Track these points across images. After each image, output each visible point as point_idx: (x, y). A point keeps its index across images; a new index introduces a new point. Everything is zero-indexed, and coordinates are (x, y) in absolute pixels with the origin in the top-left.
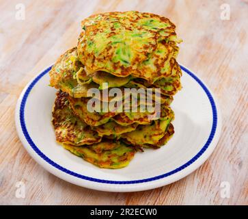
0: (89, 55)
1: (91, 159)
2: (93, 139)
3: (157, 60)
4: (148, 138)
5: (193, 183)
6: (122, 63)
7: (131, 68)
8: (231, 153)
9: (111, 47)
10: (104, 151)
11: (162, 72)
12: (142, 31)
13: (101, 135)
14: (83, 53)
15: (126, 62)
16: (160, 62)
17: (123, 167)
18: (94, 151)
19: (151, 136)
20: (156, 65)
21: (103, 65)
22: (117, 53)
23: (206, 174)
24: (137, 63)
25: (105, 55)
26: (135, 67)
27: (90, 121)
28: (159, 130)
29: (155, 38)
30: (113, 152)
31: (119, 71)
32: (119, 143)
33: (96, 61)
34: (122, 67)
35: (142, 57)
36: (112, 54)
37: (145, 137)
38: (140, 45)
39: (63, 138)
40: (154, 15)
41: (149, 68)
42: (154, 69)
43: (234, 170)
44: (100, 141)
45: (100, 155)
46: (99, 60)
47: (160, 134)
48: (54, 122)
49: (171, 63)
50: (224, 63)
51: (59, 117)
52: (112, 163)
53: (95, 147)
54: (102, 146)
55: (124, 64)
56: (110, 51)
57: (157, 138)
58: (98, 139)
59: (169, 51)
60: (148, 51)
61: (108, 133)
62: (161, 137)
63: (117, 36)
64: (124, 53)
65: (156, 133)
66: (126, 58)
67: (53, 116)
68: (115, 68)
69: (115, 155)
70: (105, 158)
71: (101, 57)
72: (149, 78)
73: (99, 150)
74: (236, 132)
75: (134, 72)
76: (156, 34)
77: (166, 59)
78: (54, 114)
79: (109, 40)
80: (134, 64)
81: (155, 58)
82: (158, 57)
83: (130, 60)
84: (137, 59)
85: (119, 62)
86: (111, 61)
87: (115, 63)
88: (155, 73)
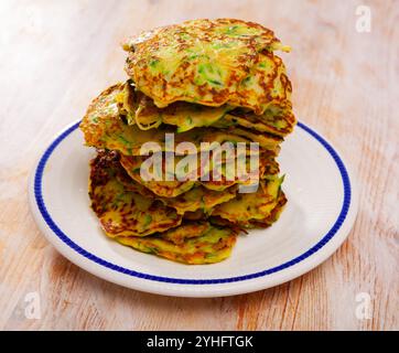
0: (155, 79)
1: (170, 253)
2: (169, 221)
3: (263, 78)
4: (253, 210)
5: (334, 272)
6: (211, 86)
7: (227, 90)
8: (377, 223)
9: (188, 64)
10: (186, 239)
11: (273, 95)
12: (226, 41)
13: (181, 212)
14: (145, 77)
15: (216, 83)
16: (266, 80)
17: (224, 259)
18: (171, 242)
19: (257, 208)
20: (262, 85)
21: (180, 92)
22: (200, 72)
23: (349, 257)
24: (234, 82)
25: (182, 76)
26: (232, 89)
27: (164, 191)
28: (267, 196)
29: (251, 47)
30: (203, 240)
31: (209, 97)
32: (208, 224)
33: (168, 86)
34: (213, 91)
35: (240, 73)
36: (193, 73)
37: (249, 209)
38: (233, 58)
39: (117, 228)
40: (236, 21)
41: (252, 90)
42: (260, 91)
43: (389, 244)
44: (179, 223)
45: (181, 246)
46: (174, 85)
47: (270, 203)
48: (94, 206)
49: (283, 83)
50: (324, 104)
51: (102, 198)
52: (206, 255)
53: (171, 236)
54: (182, 232)
55: (215, 86)
56: (189, 70)
57: (267, 209)
58: (175, 221)
59: (276, 63)
60: (247, 64)
61: (193, 207)
62: (273, 206)
63: (191, 48)
64: (211, 71)
65: (264, 201)
66: (215, 77)
67: (92, 198)
68: (202, 94)
69: (206, 243)
70: (191, 249)
71: (176, 80)
72: (255, 106)
73: (180, 238)
74: (374, 194)
75: (234, 97)
76: (251, 42)
77: (275, 76)
78: (92, 195)
79: (182, 55)
80: (230, 84)
81: (259, 76)
82: (262, 73)
83: (223, 79)
84: (234, 77)
85: (205, 85)
86: (193, 83)
87: (200, 87)
88: (263, 97)
